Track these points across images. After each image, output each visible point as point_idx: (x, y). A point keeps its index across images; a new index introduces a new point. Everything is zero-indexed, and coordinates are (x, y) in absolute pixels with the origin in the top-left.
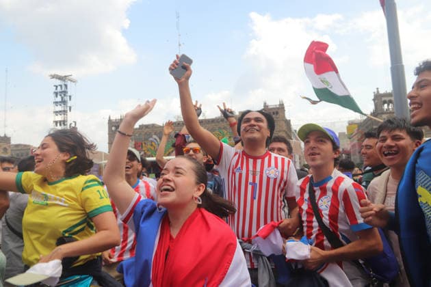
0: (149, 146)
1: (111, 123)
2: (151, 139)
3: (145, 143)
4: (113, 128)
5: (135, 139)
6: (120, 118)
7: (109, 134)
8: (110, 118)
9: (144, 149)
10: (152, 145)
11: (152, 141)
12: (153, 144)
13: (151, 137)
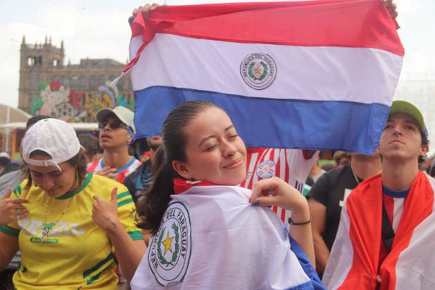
0: (97, 102)
1: (25, 50)
2: (101, 88)
3: (90, 96)
4: (30, 62)
5: (71, 87)
6: (43, 43)
7: (21, 72)
8: (24, 39)
9: (87, 106)
10: (103, 100)
11: (103, 93)
12: (106, 97)
13: (103, 84)
